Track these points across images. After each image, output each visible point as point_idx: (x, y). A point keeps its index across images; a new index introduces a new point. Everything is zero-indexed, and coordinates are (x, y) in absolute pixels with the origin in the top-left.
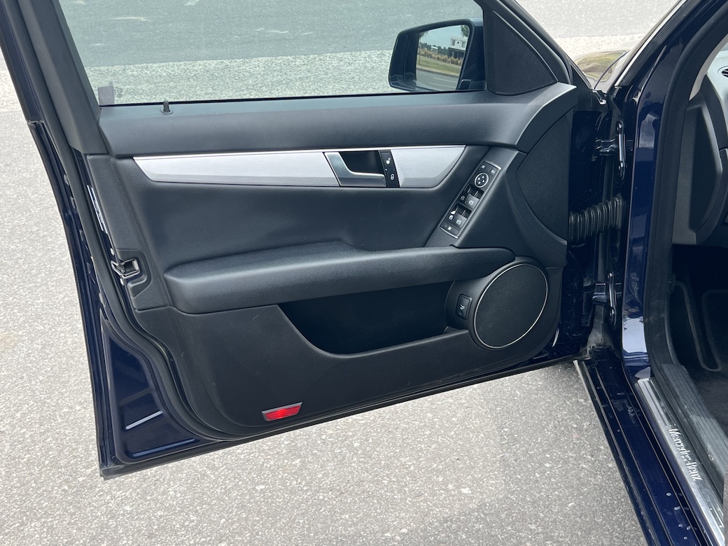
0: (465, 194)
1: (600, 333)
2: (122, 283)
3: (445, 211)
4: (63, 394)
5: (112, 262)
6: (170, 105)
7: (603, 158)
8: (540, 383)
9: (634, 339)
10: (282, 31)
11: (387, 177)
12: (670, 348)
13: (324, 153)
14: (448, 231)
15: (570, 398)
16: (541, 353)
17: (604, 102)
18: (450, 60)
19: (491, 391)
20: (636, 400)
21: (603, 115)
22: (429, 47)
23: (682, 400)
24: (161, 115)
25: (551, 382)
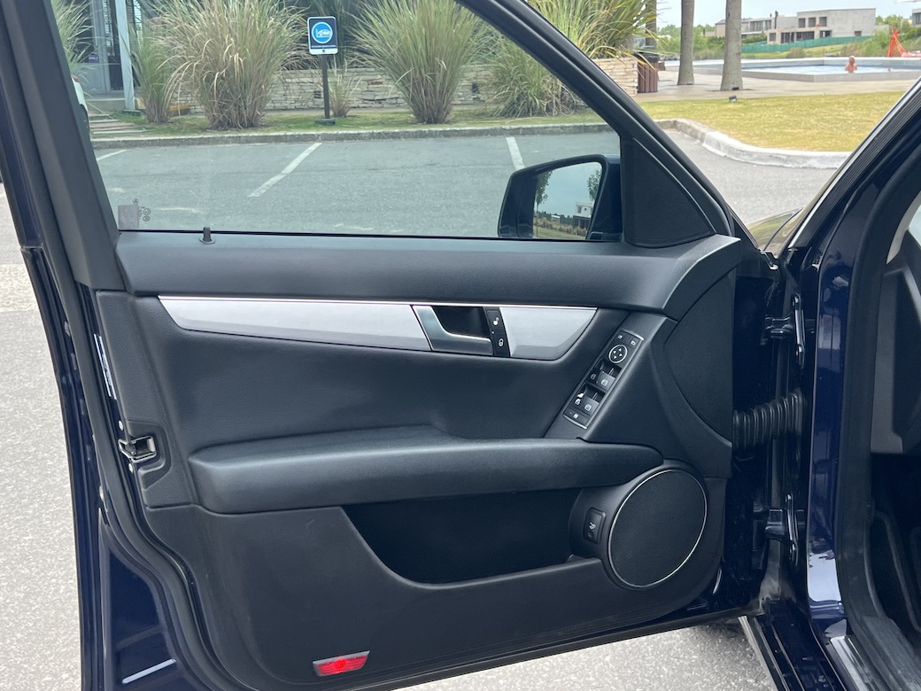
0: (597, 371)
1: (775, 580)
2: (131, 468)
3: (570, 394)
4: (46, 657)
5: (120, 441)
6: (212, 235)
7: (775, 342)
8: (694, 657)
9: (823, 583)
10: (365, 227)
11: (494, 343)
12: (872, 596)
13: (412, 306)
14: (574, 419)
15: (735, 678)
16: (696, 602)
17: (775, 267)
18: (575, 231)
19: (628, 666)
20: (828, 666)
21: (773, 286)
22: (549, 217)
23: (893, 662)
24: (200, 245)
25: (709, 656)
